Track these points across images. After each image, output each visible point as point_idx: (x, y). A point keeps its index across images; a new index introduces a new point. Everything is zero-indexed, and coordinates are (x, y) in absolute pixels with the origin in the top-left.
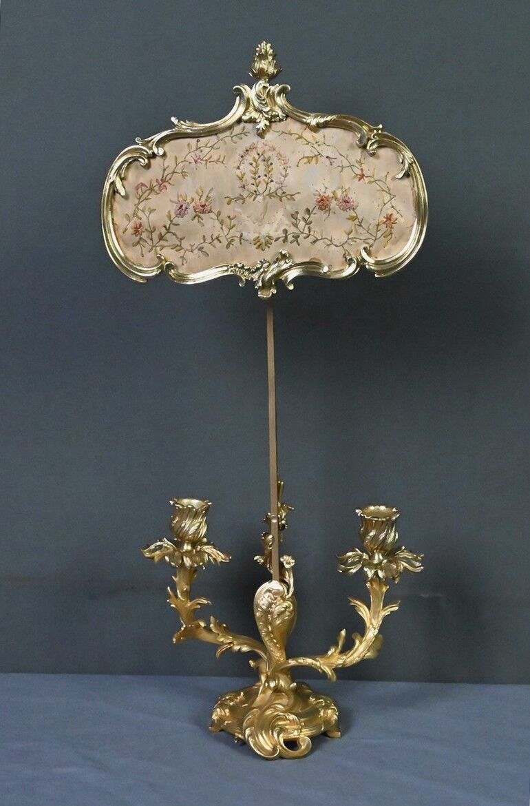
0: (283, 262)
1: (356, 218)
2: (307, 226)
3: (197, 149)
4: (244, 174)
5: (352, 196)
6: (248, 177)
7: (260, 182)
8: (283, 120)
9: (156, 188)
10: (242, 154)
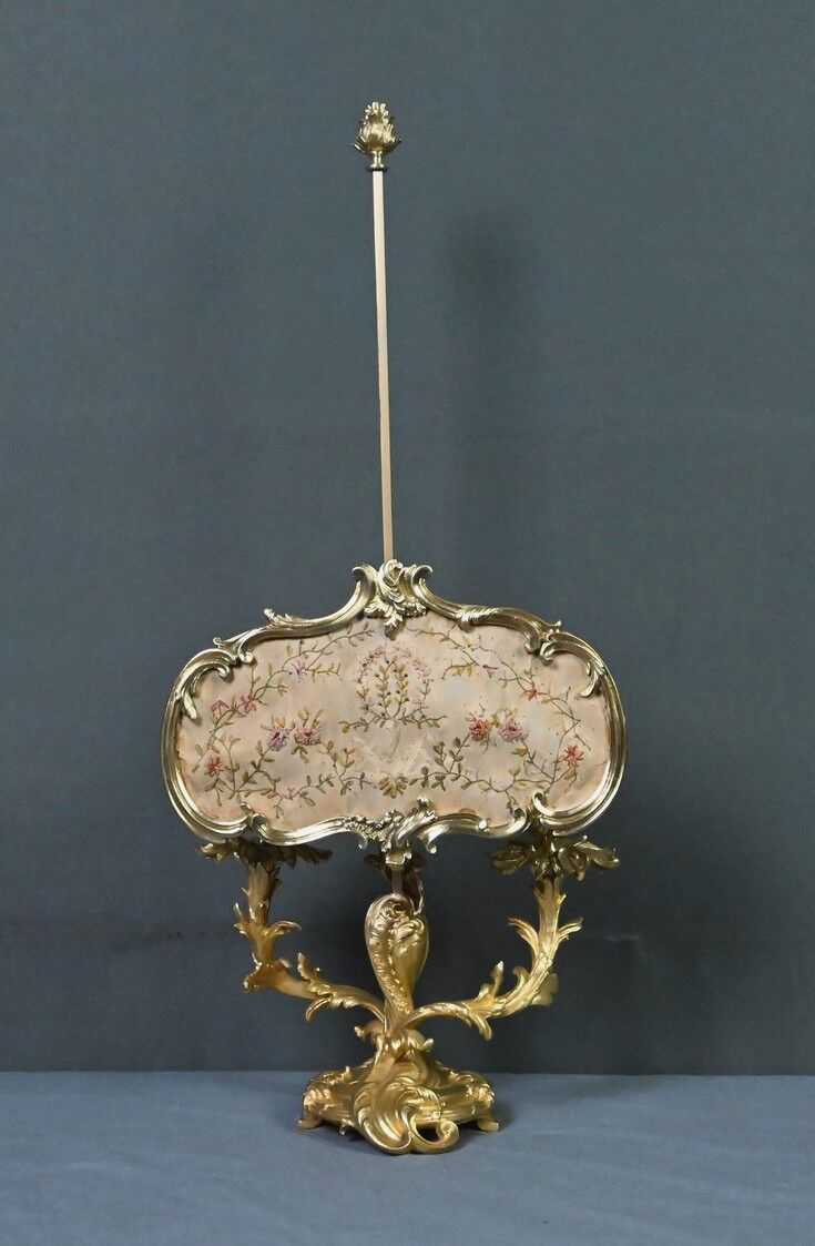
0: (422, 815)
1: (526, 751)
2: (456, 763)
3: (300, 655)
4: (368, 689)
5: (520, 721)
6: (373, 694)
8: (422, 615)
9: (241, 709)
10: (364, 661)
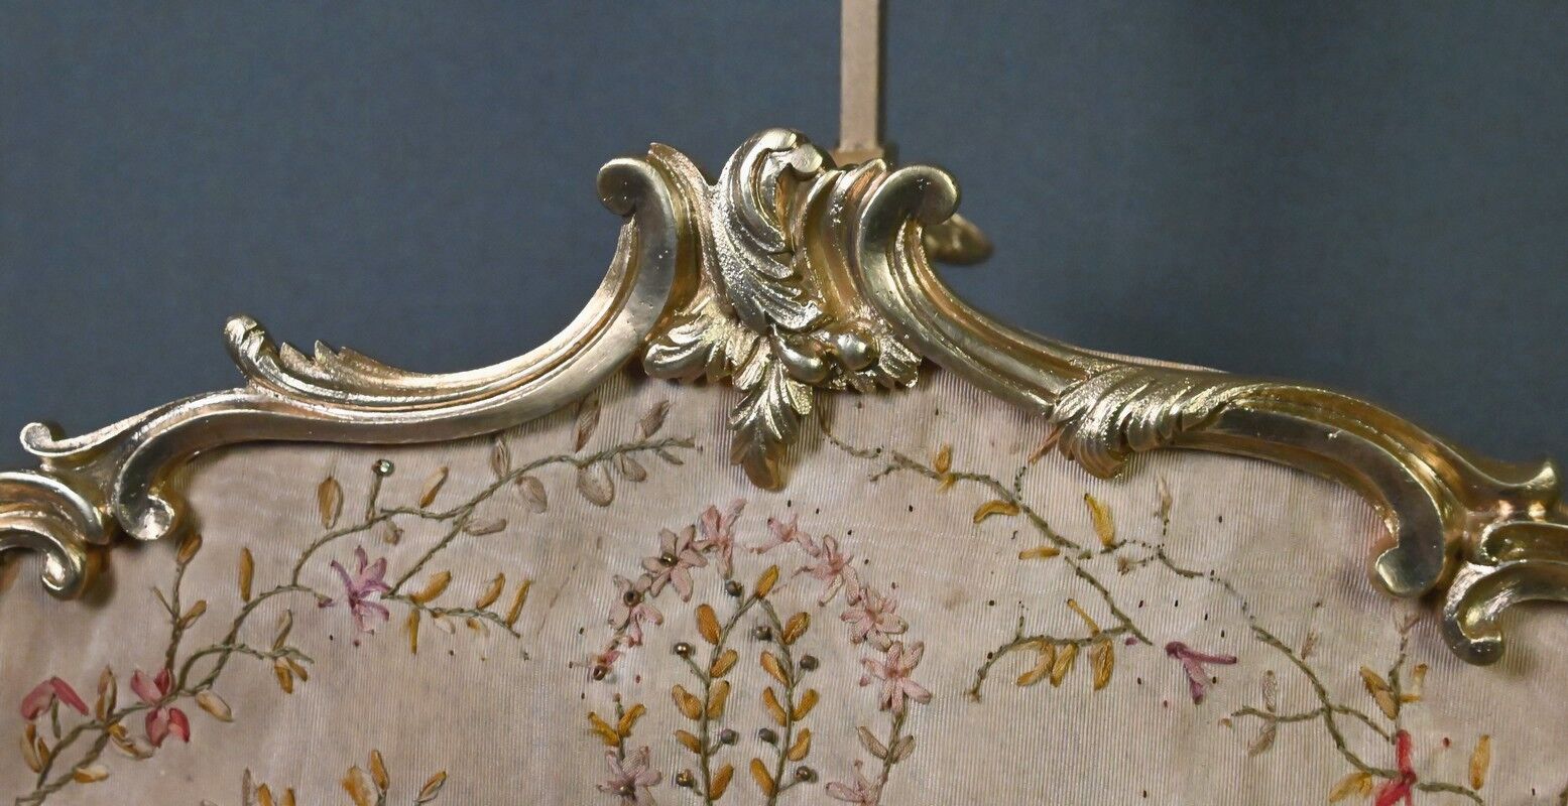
3: (371, 523)
4: (637, 712)
6: (661, 733)
7: (728, 774)
8: (900, 386)
9: (133, 725)
10: (635, 574)
